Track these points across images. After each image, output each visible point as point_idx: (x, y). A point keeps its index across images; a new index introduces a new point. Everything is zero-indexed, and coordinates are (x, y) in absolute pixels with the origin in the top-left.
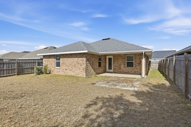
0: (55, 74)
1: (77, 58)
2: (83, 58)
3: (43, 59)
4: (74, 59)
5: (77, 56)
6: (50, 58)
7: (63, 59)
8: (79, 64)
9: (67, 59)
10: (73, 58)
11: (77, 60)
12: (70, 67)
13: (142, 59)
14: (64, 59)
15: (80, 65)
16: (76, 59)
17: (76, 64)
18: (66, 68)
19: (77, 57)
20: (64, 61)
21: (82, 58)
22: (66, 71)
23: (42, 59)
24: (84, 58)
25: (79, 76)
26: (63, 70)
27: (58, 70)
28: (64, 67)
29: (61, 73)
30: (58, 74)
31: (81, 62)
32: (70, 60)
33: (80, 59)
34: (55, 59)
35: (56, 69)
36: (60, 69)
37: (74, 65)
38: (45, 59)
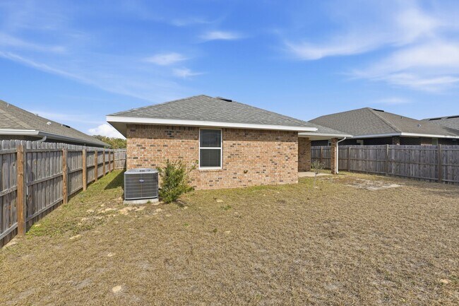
0: (199, 188)
1: (279, 143)
2: (292, 143)
3: (129, 140)
4: (271, 143)
5: (279, 137)
7: (234, 142)
8: (283, 156)
9: (249, 142)
11: (278, 147)
12: (258, 165)
13: (335, 147)
14: (240, 142)
15: (287, 158)
16: (275, 145)
17: (275, 156)
18: (246, 167)
19: (277, 139)
20: (236, 147)
21: (289, 143)
22: (246, 175)
24: (294, 143)
25: (283, 183)
26: (235, 173)
27: (215, 176)
28: (239, 166)
29: (227, 184)
30: (212, 188)
31: (289, 151)
32: (258, 146)
33: (285, 145)
34: (197, 141)
35: (202, 175)
36: (223, 173)
37: (270, 158)
38: (143, 140)
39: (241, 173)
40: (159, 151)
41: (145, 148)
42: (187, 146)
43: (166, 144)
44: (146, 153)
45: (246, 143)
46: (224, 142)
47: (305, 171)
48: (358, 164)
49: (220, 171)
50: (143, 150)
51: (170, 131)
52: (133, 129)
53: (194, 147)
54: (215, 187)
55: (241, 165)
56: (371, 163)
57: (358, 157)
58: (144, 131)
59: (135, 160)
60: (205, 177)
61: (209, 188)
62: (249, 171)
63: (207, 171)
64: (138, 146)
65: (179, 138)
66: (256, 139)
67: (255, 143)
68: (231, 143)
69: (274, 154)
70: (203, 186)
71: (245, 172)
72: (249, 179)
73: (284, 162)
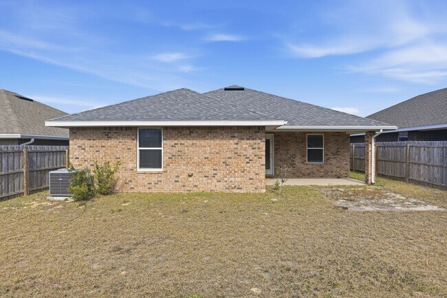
0: (136, 190)
1: (236, 141)
2: (255, 141)
3: (71, 142)
4: (224, 141)
5: (236, 135)
6: (109, 138)
7: (176, 142)
9: (194, 142)
10: (218, 142)
11: (235, 146)
12: (207, 168)
13: (370, 145)
14: (183, 142)
15: (247, 160)
16: (231, 143)
17: (230, 158)
18: (190, 170)
19: (233, 137)
20: (179, 147)
21: (252, 141)
22: (190, 179)
23: (66, 143)
24: (259, 141)
25: (242, 191)
26: (177, 177)
27: (154, 179)
28: (182, 168)
29: (168, 188)
30: (150, 191)
31: (250, 151)
32: (207, 146)
33: (245, 144)
34: (135, 141)
35: (140, 177)
36: (163, 175)
37: (223, 160)
38: (83, 141)
39: (185, 176)
40: (98, 151)
41: (84, 149)
42: (124, 146)
43: (103, 144)
44: (86, 154)
45: (190, 142)
46: (165, 142)
47: (339, 178)
48: (419, 170)
49: (159, 173)
50: (83, 151)
51: (108, 132)
52: (74, 131)
53: (131, 147)
54: (154, 191)
55: (185, 167)
56: (436, 169)
57: (419, 159)
58: (84, 133)
59: (77, 160)
60: (143, 179)
61: (148, 191)
62: (195, 174)
63: (145, 173)
64: (79, 147)
65: (116, 138)
66: (204, 138)
67: (203, 142)
68: (173, 142)
69: (228, 155)
70: (141, 188)
71: (190, 176)
72: (195, 184)
73: (243, 165)
